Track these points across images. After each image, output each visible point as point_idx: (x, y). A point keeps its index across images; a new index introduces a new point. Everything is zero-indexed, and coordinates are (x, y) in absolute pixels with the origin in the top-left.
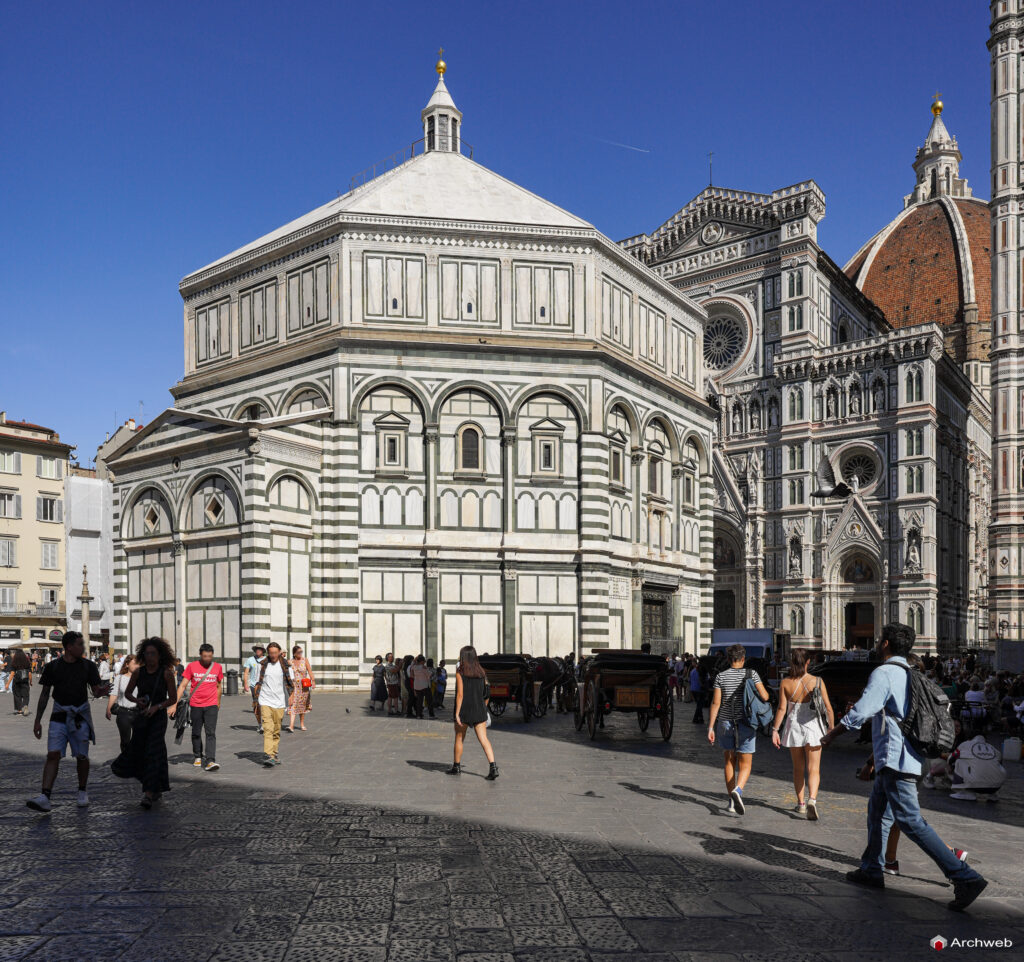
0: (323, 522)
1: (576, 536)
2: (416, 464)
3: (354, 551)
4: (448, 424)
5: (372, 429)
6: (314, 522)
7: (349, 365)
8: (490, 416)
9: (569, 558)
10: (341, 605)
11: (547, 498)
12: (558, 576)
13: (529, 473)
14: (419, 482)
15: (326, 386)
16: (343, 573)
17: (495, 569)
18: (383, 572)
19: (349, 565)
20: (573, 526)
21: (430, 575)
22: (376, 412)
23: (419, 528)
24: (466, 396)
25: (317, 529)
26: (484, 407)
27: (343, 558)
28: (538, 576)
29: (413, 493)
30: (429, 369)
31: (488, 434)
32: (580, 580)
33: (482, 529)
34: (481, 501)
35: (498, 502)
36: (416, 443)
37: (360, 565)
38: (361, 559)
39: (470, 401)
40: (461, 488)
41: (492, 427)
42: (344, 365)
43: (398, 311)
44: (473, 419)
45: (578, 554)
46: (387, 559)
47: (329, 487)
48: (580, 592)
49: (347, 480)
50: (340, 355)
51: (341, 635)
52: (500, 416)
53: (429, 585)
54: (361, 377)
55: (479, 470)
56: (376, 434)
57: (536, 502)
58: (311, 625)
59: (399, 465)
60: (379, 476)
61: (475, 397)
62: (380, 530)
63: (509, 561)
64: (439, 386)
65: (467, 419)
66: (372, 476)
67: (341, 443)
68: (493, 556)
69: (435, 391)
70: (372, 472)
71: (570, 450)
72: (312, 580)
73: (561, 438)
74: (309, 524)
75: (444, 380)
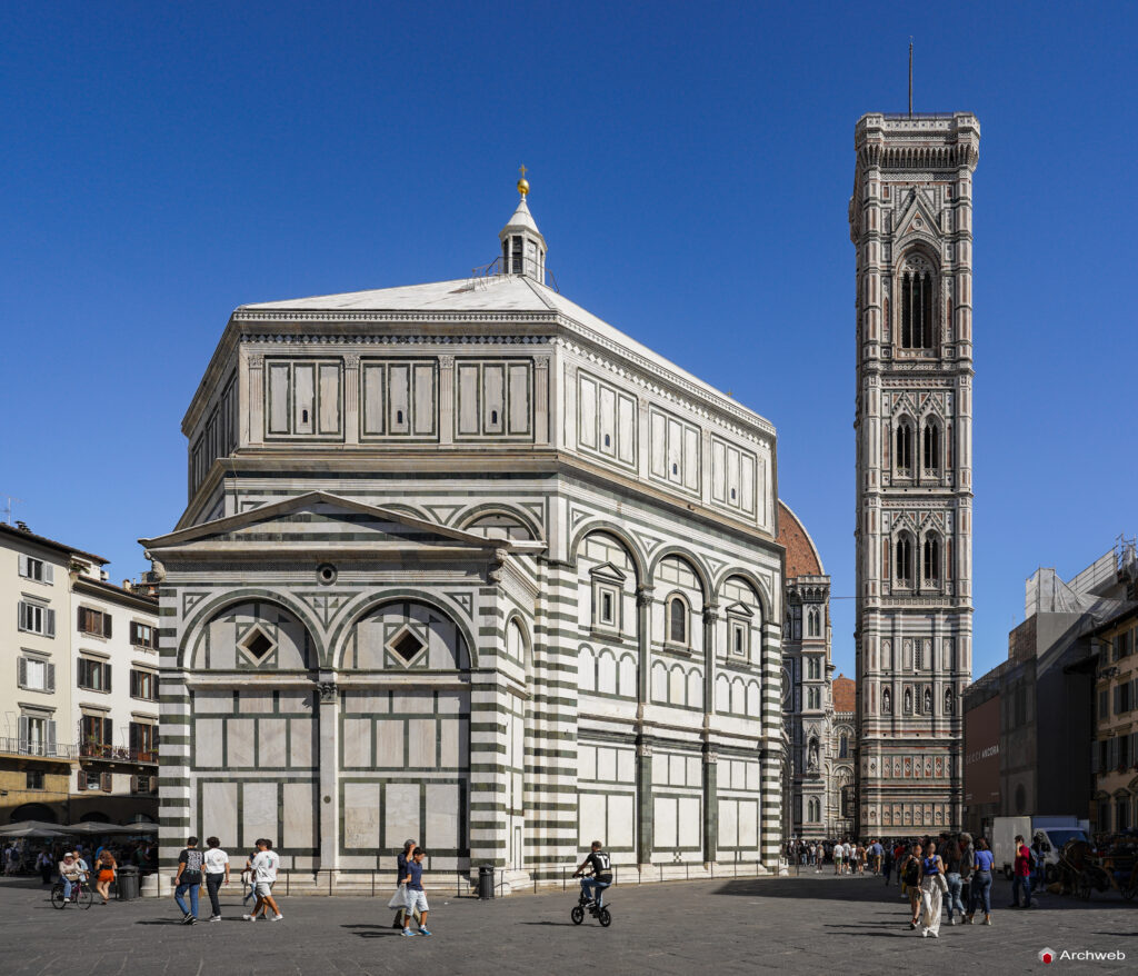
0: (538, 681)
1: (759, 724)
2: (630, 629)
3: (573, 719)
4: (661, 591)
5: (588, 578)
6: (528, 679)
7: (569, 498)
8: (694, 589)
9: (754, 745)
10: (559, 783)
11: (738, 681)
12: (746, 762)
13: (725, 655)
14: (633, 648)
15: (536, 515)
16: (562, 745)
17: (697, 751)
18: (597, 747)
19: (568, 736)
20: (758, 714)
21: (645, 753)
22: (592, 560)
23: (631, 699)
24: (674, 562)
25: (532, 689)
26: (688, 579)
27: (562, 727)
28: (731, 760)
29: (627, 658)
30: (646, 525)
31: (694, 609)
32: (764, 766)
33: (687, 708)
34: (687, 677)
35: (701, 680)
36: (630, 604)
37: (579, 738)
38: (579, 729)
39: (678, 569)
40: (669, 661)
41: (696, 600)
42: (564, 495)
43: (610, 450)
44: (681, 589)
45: (762, 741)
46: (603, 732)
47: (545, 639)
48: (763, 779)
49: (567, 634)
50: (559, 482)
51: (559, 819)
52: (703, 591)
53: (642, 764)
54: (581, 515)
55: (685, 645)
56: (592, 585)
57: (730, 685)
58: (526, 805)
59: (614, 626)
60: (595, 635)
61: (682, 566)
62: (595, 698)
63: (713, 744)
64: (655, 546)
65: (676, 587)
66: (587, 634)
67: (561, 588)
68: (696, 737)
69: (652, 550)
70: (586, 629)
71: (756, 636)
72: (526, 751)
73: (749, 623)
74: (523, 681)
75: (660, 541)
